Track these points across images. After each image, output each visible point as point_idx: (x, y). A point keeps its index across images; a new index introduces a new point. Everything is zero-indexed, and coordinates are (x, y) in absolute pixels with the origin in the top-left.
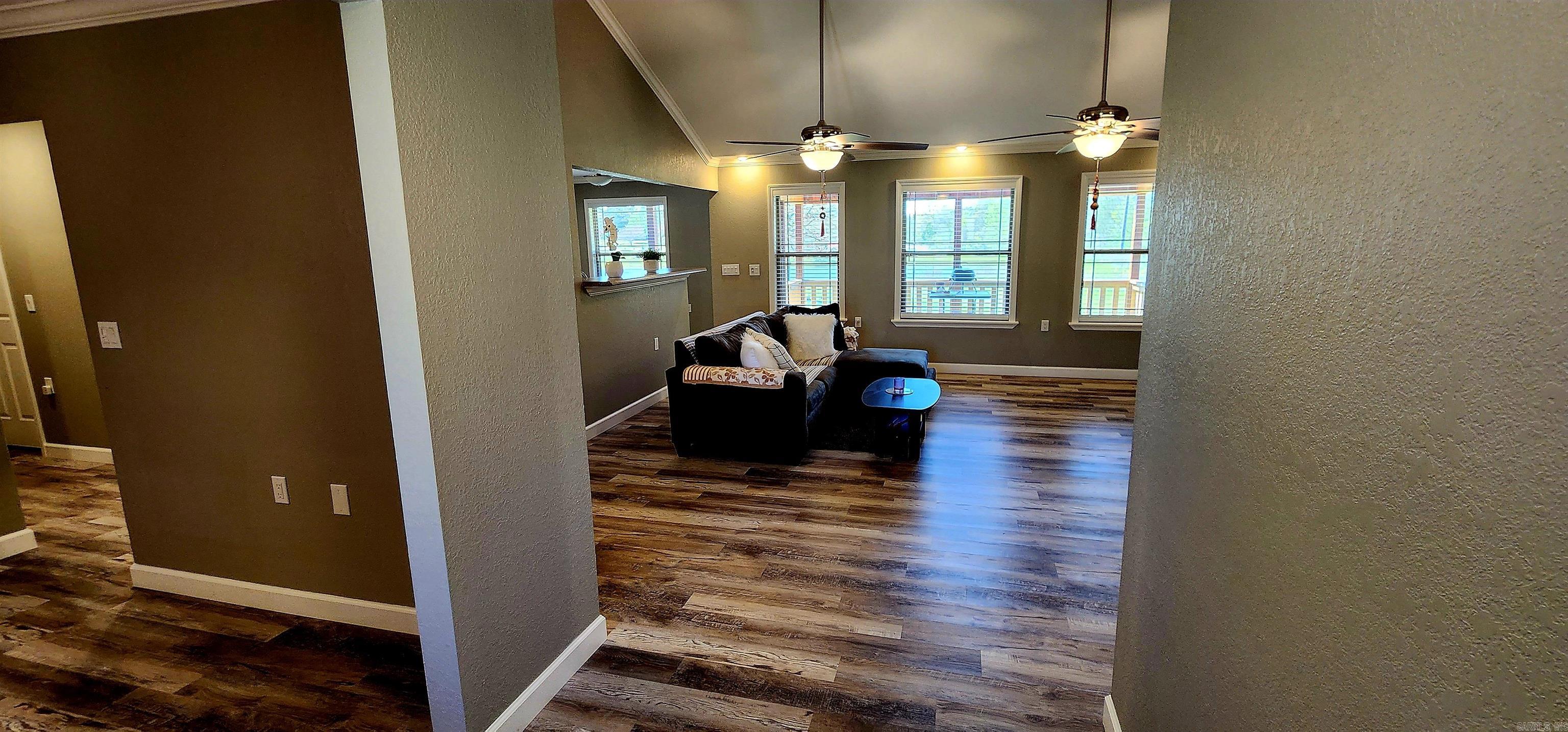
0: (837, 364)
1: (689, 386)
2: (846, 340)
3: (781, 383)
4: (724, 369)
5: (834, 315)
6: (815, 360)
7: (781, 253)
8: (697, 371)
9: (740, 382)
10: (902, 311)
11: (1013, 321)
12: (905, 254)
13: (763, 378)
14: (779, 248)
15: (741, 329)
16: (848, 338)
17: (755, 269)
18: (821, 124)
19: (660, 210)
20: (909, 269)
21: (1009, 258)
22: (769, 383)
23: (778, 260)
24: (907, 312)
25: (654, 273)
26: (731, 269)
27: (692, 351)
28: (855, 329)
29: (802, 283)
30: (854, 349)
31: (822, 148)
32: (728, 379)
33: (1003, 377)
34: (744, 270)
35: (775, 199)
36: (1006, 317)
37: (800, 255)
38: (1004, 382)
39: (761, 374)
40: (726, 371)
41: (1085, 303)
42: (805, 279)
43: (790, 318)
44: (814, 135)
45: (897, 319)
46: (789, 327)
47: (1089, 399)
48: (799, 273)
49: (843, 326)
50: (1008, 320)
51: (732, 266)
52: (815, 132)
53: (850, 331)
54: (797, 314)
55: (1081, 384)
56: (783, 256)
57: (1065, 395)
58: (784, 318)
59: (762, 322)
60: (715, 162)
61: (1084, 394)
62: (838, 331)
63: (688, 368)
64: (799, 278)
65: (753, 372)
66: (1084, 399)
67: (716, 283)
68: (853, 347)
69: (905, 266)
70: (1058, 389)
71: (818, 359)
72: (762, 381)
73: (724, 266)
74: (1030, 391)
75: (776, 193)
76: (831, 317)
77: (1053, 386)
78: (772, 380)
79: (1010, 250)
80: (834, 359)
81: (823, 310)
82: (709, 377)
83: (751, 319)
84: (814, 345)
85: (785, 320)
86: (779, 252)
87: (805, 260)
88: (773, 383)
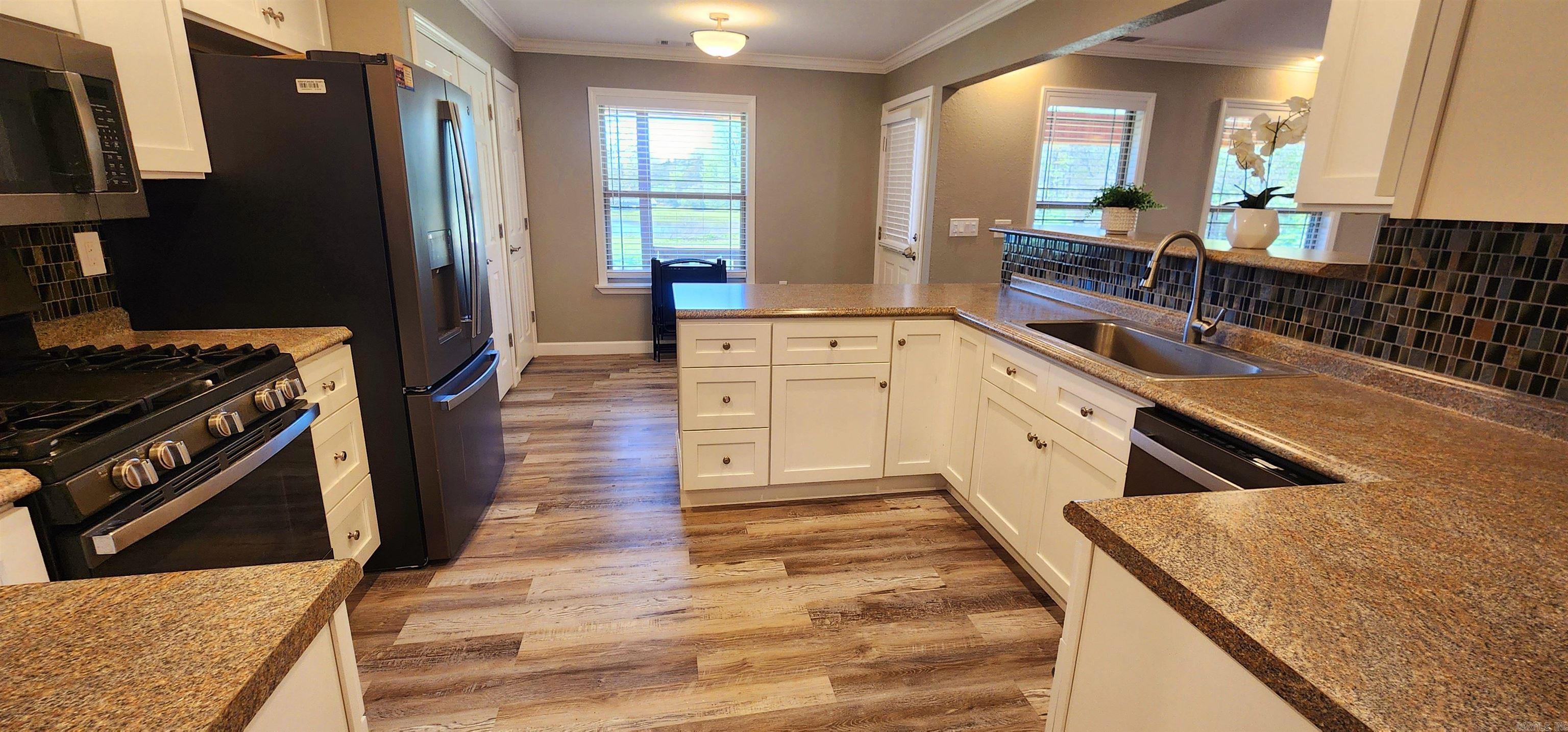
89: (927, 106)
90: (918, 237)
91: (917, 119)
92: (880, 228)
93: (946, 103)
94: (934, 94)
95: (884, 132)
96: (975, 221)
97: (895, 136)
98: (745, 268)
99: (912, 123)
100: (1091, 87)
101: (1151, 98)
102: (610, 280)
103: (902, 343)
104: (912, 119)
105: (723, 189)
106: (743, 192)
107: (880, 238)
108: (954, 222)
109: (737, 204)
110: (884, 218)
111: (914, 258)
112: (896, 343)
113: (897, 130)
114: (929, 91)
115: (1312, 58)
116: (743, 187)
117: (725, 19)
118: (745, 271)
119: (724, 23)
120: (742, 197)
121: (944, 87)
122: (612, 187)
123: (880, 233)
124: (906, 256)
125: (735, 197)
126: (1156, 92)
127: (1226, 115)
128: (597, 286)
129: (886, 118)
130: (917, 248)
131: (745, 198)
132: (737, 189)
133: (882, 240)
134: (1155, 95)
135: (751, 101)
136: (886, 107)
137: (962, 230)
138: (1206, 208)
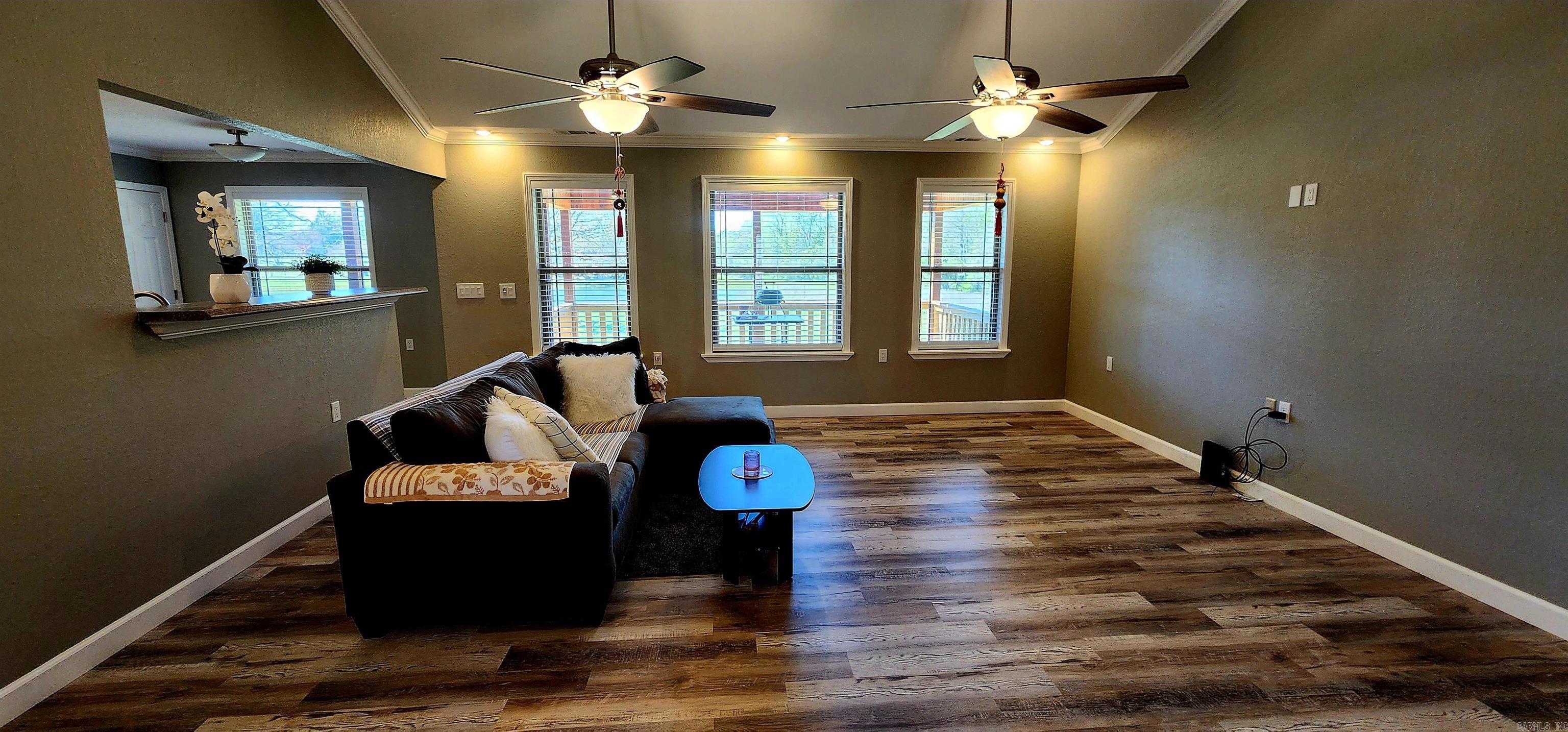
0: (644, 427)
1: (379, 509)
2: (651, 388)
3: (565, 490)
4: (451, 470)
5: (634, 355)
6: (610, 423)
7: (546, 267)
8: (394, 478)
9: (485, 493)
10: (713, 343)
11: (848, 351)
12: (715, 271)
13: (530, 481)
14: (543, 261)
15: (485, 387)
16: (654, 385)
17: (508, 289)
18: (612, 57)
19: (360, 209)
20: (720, 288)
21: (840, 276)
22: (543, 491)
23: (542, 277)
24: (719, 343)
25: (326, 294)
26: (470, 289)
27: (385, 437)
28: (663, 373)
29: (573, 308)
30: (663, 401)
31: (615, 93)
32: (460, 488)
33: (840, 418)
34: (492, 290)
35: (534, 193)
36: (839, 347)
37: (568, 271)
38: (844, 426)
39: (526, 475)
40: (456, 473)
41: (924, 329)
42: (577, 303)
43: (567, 362)
44: (602, 72)
45: (708, 353)
46: (567, 375)
47: (949, 444)
48: (569, 296)
49: (645, 369)
50: (841, 350)
51: (473, 285)
52: (603, 69)
53: (656, 375)
54: (578, 355)
55: (926, 422)
56: (549, 272)
57: (919, 441)
58: (558, 362)
59: (523, 371)
60: (438, 134)
61: (943, 436)
62: (641, 377)
63: (376, 474)
64: (569, 302)
65: (510, 471)
66: (943, 444)
67: (447, 308)
68: (661, 397)
69: (716, 286)
70: (908, 431)
71: (613, 421)
72: (528, 489)
73: (460, 286)
74: (880, 438)
75: (535, 185)
76: (629, 360)
77: (899, 428)
78: (547, 485)
79: (840, 266)
80: (638, 419)
81: (616, 348)
82: (419, 488)
83: (504, 367)
84: (607, 401)
85: (559, 365)
86: (543, 266)
87: (575, 277)
88: (549, 490)
96: (479, 285)
126: (633, 173)
137: (468, 293)
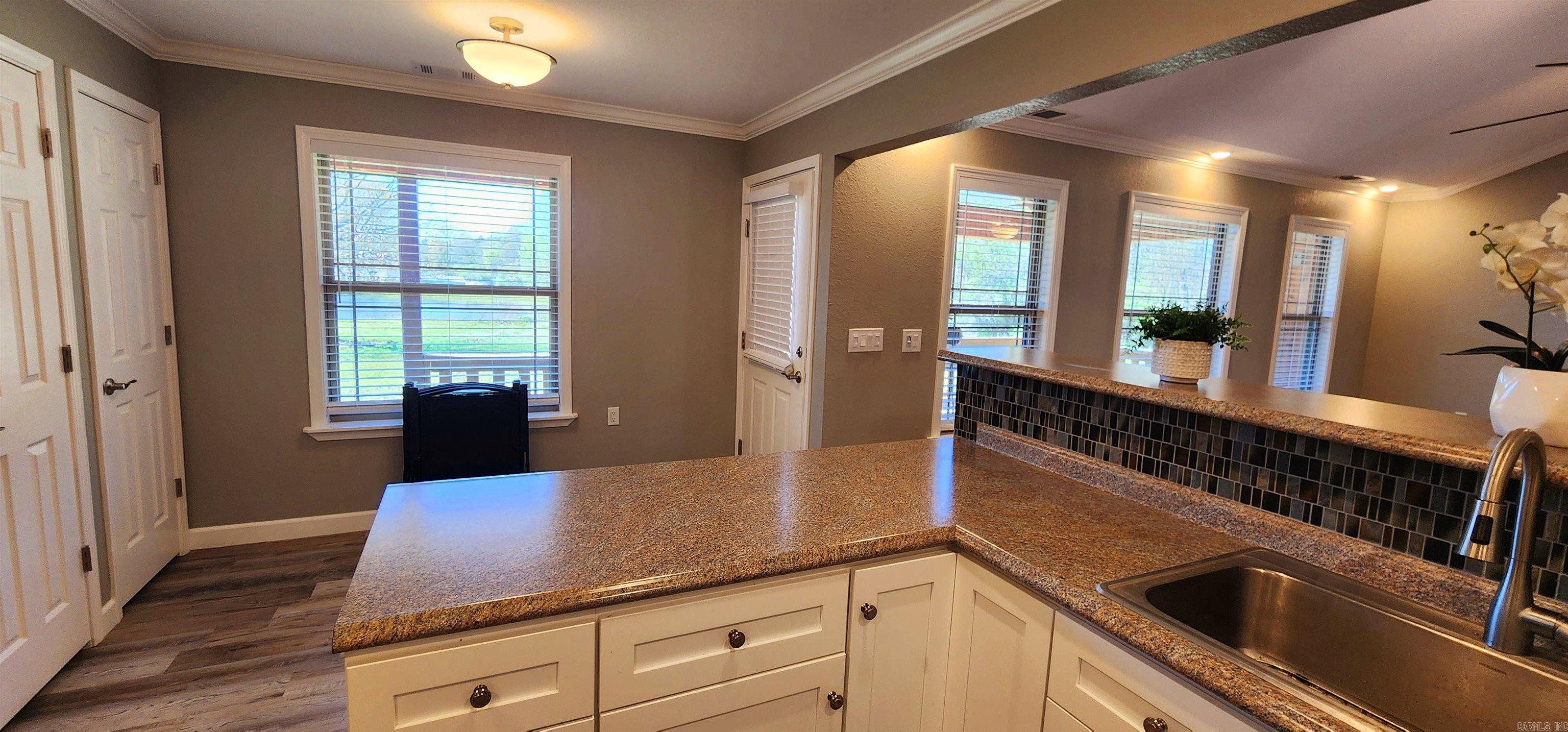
17: (913, 338)
26: (866, 337)
34: (893, 339)
51: (870, 332)
89: (812, 181)
90: (803, 350)
91: (796, 197)
92: (744, 334)
93: (840, 177)
94: (822, 165)
95: (746, 213)
96: (878, 332)
97: (763, 218)
98: (557, 391)
99: (789, 202)
100: (1003, 169)
101: (1064, 187)
102: (334, 418)
103: (869, 613)
104: (791, 196)
105: (526, 281)
106: (554, 286)
107: (743, 347)
108: (854, 332)
109: (544, 302)
110: (749, 322)
111: (799, 380)
112: (856, 613)
113: (767, 210)
114: (814, 160)
115: (1208, 154)
116: (554, 279)
117: (517, 30)
118: (556, 395)
119: (513, 37)
120: (552, 292)
121: (836, 156)
122: (343, 274)
123: (743, 341)
124: (788, 377)
125: (542, 292)
126: (1069, 180)
127: (1134, 209)
128: (307, 430)
129: (749, 195)
130: (803, 367)
131: (556, 295)
132: (544, 281)
133: (747, 350)
134: (1067, 183)
135: (565, 162)
136: (747, 182)
137: (863, 343)
138: (1120, 313)
